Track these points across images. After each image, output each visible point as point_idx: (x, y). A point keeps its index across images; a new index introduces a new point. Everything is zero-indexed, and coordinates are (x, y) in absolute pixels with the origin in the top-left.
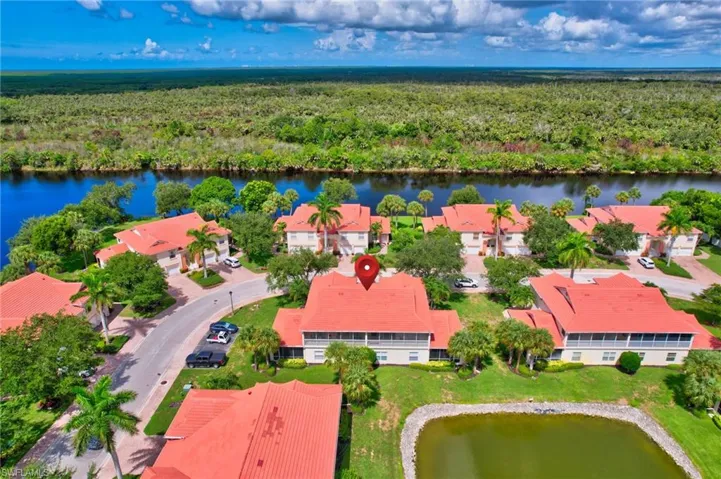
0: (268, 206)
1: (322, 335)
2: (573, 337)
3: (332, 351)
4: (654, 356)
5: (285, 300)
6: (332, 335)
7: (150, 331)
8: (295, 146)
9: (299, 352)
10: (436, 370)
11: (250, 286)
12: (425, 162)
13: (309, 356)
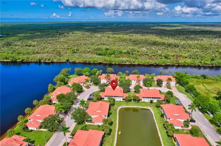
0: (97, 74)
1: (107, 96)
2: (143, 97)
3: (108, 98)
4: (155, 101)
5: (101, 91)
6: (108, 96)
8: (101, 57)
9: (104, 98)
10: (123, 102)
11: (95, 89)
12: (130, 62)
13: (105, 99)
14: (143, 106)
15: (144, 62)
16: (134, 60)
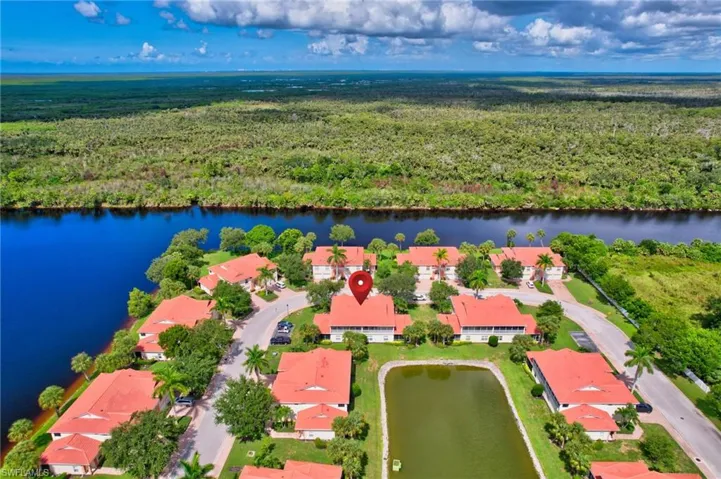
0: (298, 246)
1: (340, 328)
2: (466, 328)
3: (346, 335)
4: (507, 338)
5: (317, 308)
6: (345, 328)
7: (245, 326)
8: (306, 186)
9: (328, 336)
10: (397, 345)
13: (334, 338)
14: (465, 358)
15: (451, 203)
16: (417, 196)
